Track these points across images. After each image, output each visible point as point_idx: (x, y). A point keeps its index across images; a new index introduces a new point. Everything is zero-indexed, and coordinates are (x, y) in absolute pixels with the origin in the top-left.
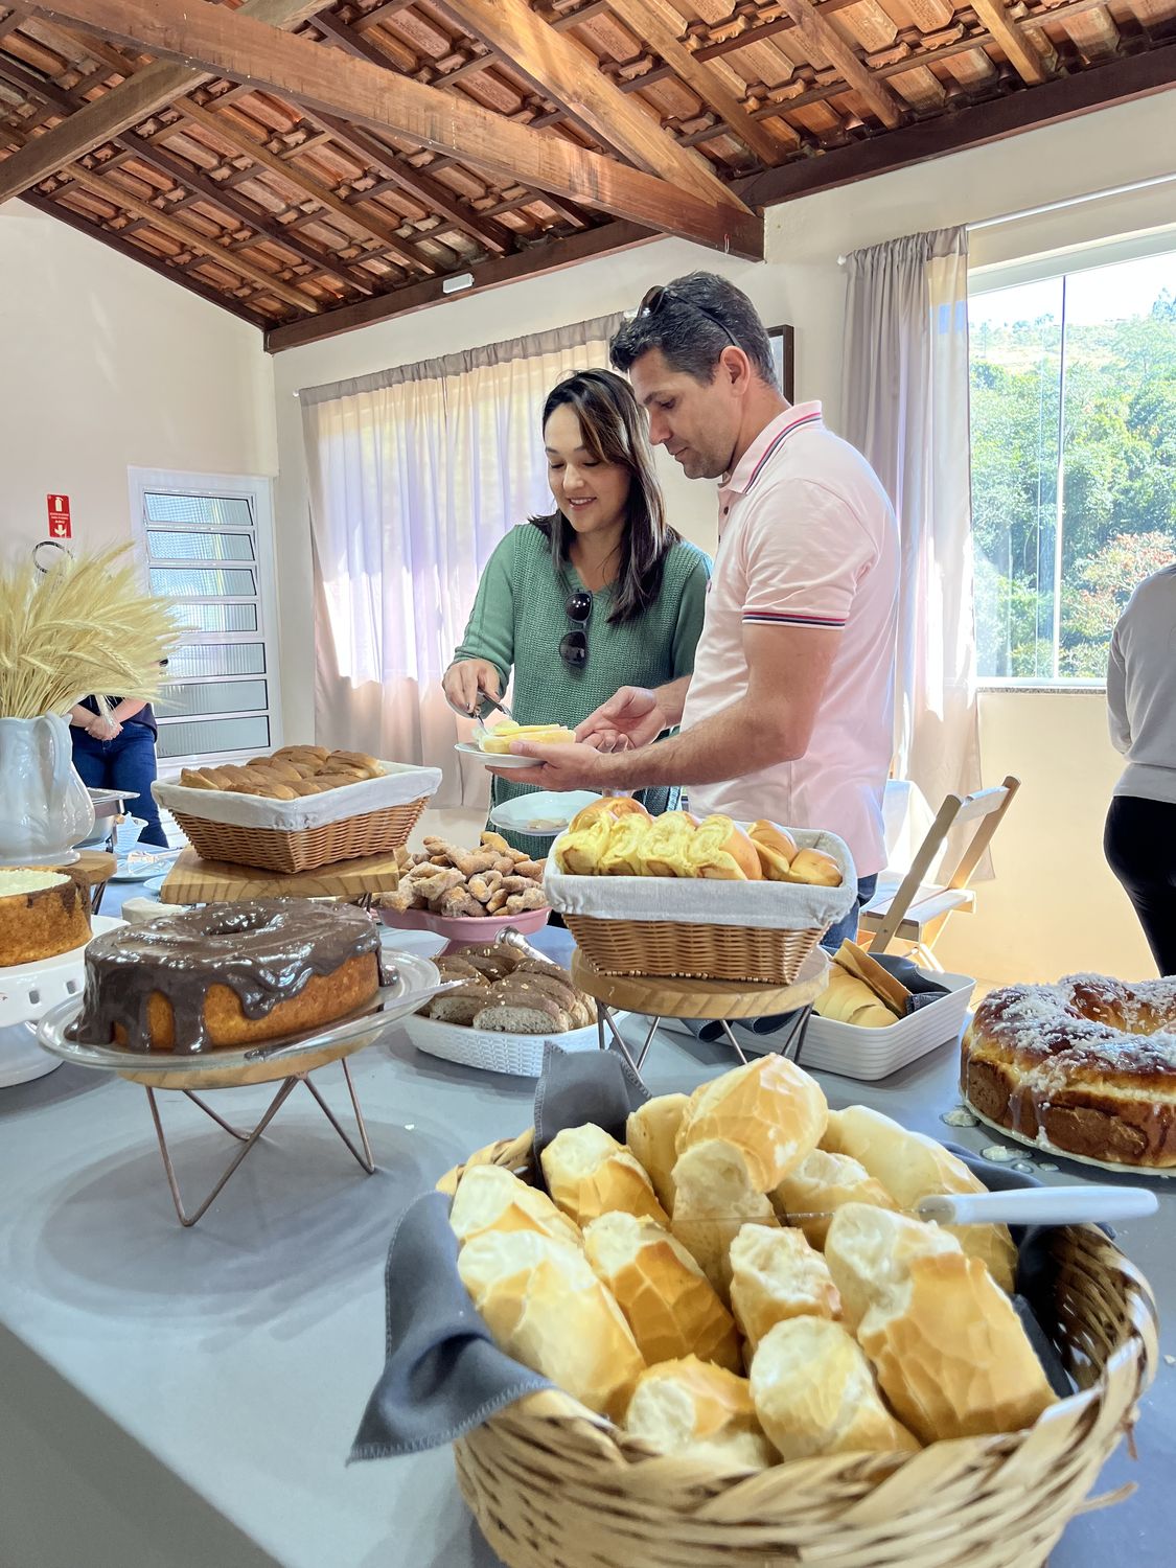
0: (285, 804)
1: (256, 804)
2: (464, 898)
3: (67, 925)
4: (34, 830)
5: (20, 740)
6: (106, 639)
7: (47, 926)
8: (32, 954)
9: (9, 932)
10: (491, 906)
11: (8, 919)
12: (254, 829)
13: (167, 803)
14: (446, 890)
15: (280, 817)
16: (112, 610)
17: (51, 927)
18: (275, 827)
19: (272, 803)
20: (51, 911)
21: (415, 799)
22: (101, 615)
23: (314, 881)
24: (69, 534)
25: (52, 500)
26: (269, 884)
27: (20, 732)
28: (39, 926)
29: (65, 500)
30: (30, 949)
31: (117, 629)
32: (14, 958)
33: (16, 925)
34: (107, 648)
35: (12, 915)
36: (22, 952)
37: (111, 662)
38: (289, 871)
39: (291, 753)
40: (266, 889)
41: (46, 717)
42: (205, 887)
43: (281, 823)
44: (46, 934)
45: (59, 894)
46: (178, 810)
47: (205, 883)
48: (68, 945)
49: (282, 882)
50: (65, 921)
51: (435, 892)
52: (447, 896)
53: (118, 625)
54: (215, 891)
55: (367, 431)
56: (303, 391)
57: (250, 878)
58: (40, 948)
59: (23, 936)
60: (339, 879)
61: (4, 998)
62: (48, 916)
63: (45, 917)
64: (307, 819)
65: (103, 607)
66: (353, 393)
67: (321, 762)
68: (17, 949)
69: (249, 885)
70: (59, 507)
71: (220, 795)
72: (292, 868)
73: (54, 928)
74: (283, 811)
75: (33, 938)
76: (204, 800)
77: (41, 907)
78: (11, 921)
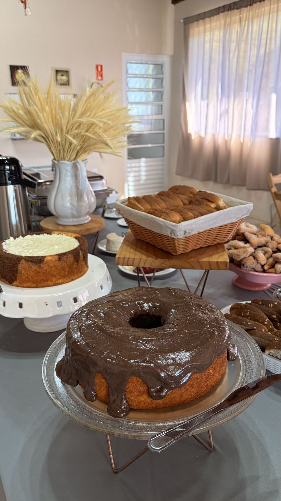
0: (175, 226)
1: (161, 223)
2: (253, 263)
3: (76, 268)
4: (72, 209)
5: (67, 171)
6: (100, 128)
7: (67, 269)
8: (60, 281)
9: (50, 272)
10: (266, 267)
11: (50, 266)
12: (160, 234)
13: (121, 212)
14: (245, 258)
15: (173, 231)
16: (104, 114)
17: (69, 270)
18: (170, 235)
19: (169, 224)
20: (69, 263)
21: (238, 219)
22: (99, 116)
23: (186, 262)
24: (102, 79)
25: (97, 67)
26: (165, 261)
27: (67, 167)
28: (63, 269)
29: (101, 66)
30: (59, 279)
31: (105, 123)
32: (53, 283)
33: (54, 269)
34: (101, 132)
35: (51, 265)
36: (56, 281)
37: (101, 139)
38: (174, 254)
39: (178, 189)
40: (163, 263)
41: (77, 162)
42: (135, 259)
43: (173, 234)
44: (67, 272)
45: (72, 255)
46: (127, 218)
47: (136, 257)
48: (76, 276)
49: (171, 261)
50: (75, 266)
51: (240, 258)
52: (245, 260)
53: (105, 121)
54: (140, 261)
55: (208, 34)
56: (185, 19)
57: (157, 257)
58: (64, 278)
59: (57, 274)
60: (199, 262)
61: (47, 305)
62: (67, 265)
63: (66, 266)
64: (186, 233)
65: (100, 112)
66: (203, 18)
67: (192, 195)
68: (54, 279)
69: (156, 261)
70: (99, 68)
71: (145, 215)
72: (176, 253)
73: (70, 270)
74: (175, 229)
75: (61, 275)
76: (137, 215)
77: (65, 261)
78: (51, 267)
